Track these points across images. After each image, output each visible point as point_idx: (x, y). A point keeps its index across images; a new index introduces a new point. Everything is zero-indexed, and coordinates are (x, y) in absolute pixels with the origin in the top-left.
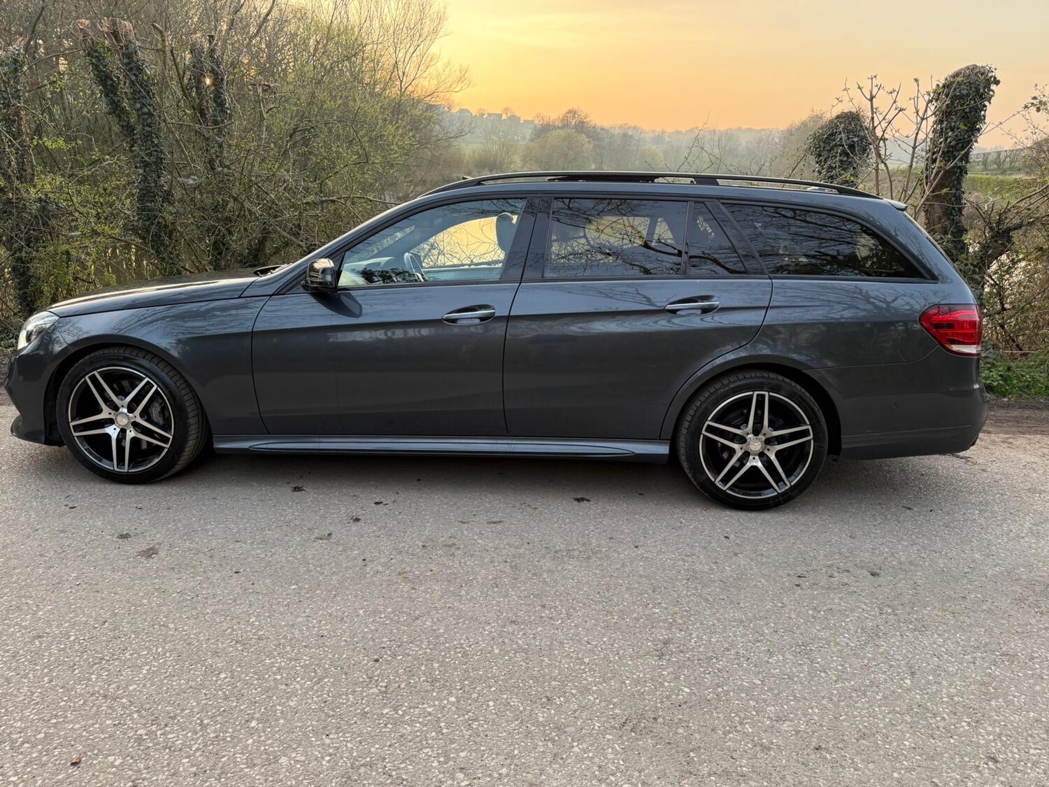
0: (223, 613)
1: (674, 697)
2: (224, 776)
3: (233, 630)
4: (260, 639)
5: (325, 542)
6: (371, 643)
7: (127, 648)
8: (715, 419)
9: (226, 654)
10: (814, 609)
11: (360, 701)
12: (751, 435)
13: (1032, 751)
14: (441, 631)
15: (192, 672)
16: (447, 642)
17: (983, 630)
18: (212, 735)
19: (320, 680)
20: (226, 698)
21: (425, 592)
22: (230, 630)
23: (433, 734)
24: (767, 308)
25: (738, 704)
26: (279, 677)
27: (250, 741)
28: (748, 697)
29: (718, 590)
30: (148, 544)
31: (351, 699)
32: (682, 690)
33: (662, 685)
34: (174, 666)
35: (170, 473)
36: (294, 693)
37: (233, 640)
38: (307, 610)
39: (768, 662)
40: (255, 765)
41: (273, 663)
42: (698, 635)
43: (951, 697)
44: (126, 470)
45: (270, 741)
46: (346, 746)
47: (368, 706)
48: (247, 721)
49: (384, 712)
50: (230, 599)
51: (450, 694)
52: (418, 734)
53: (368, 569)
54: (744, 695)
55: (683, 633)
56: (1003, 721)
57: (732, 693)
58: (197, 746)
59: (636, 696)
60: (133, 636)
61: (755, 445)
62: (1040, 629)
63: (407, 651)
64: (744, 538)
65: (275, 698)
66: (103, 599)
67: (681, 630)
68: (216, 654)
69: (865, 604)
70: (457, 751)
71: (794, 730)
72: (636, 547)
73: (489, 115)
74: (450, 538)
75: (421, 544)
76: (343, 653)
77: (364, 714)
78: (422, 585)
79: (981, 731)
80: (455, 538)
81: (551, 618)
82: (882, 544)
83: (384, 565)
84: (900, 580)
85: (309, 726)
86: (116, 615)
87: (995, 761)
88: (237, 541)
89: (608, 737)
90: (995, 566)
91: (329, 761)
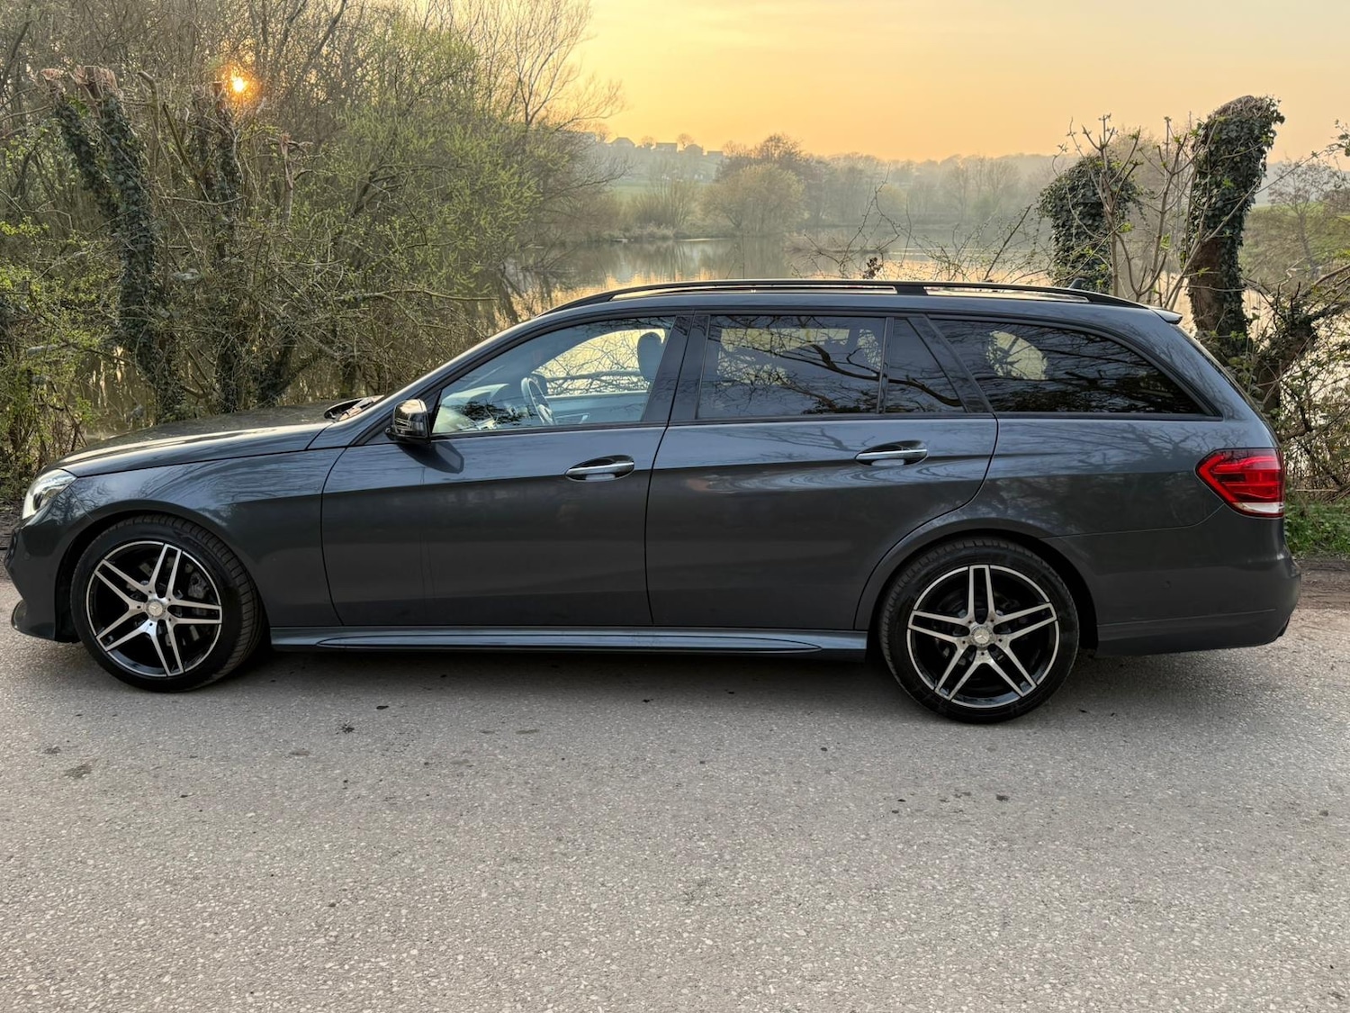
0: (156, 847)
1: (690, 950)
3: (165, 868)
4: (196, 878)
5: (301, 758)
6: (330, 884)
7: (31, 889)
9: (150, 896)
10: (907, 842)
11: (300, 954)
14: (422, 870)
15: (105, 918)
16: (424, 884)
17: (1118, 870)
18: (114, 992)
19: (258, 928)
20: (140, 949)
21: (413, 822)
22: (160, 868)
23: (381, 992)
25: (767, 960)
26: (208, 924)
27: (158, 999)
28: (784, 952)
29: (790, 817)
30: (81, 760)
31: (291, 951)
32: (704, 942)
33: (679, 935)
34: (84, 910)
36: (223, 943)
37: (162, 880)
38: (261, 844)
39: (824, 908)
41: (205, 907)
42: (745, 875)
43: (1043, 953)
45: (182, 999)
46: (272, 1005)
47: (309, 959)
48: (160, 976)
49: (327, 966)
50: (168, 830)
51: (413, 946)
52: (362, 992)
53: (348, 793)
54: (778, 949)
55: (727, 872)
56: (1100, 983)
57: (764, 947)
58: (94, 1003)
59: (644, 950)
60: (42, 874)
62: (1195, 870)
63: (372, 895)
64: (846, 751)
65: (198, 949)
66: (13, 829)
67: (726, 868)
68: (138, 896)
69: (976, 836)
71: (828, 992)
72: (702, 763)
73: (659, 145)
74: (464, 752)
75: (424, 760)
76: (294, 896)
77: (302, 969)
78: (411, 814)
79: (1066, 994)
80: (470, 752)
81: (565, 855)
82: (1029, 759)
83: (372, 788)
84: (1035, 805)
85: (233, 982)
86: (25, 849)
88: (191, 757)
89: (593, 998)
90: (1169, 788)
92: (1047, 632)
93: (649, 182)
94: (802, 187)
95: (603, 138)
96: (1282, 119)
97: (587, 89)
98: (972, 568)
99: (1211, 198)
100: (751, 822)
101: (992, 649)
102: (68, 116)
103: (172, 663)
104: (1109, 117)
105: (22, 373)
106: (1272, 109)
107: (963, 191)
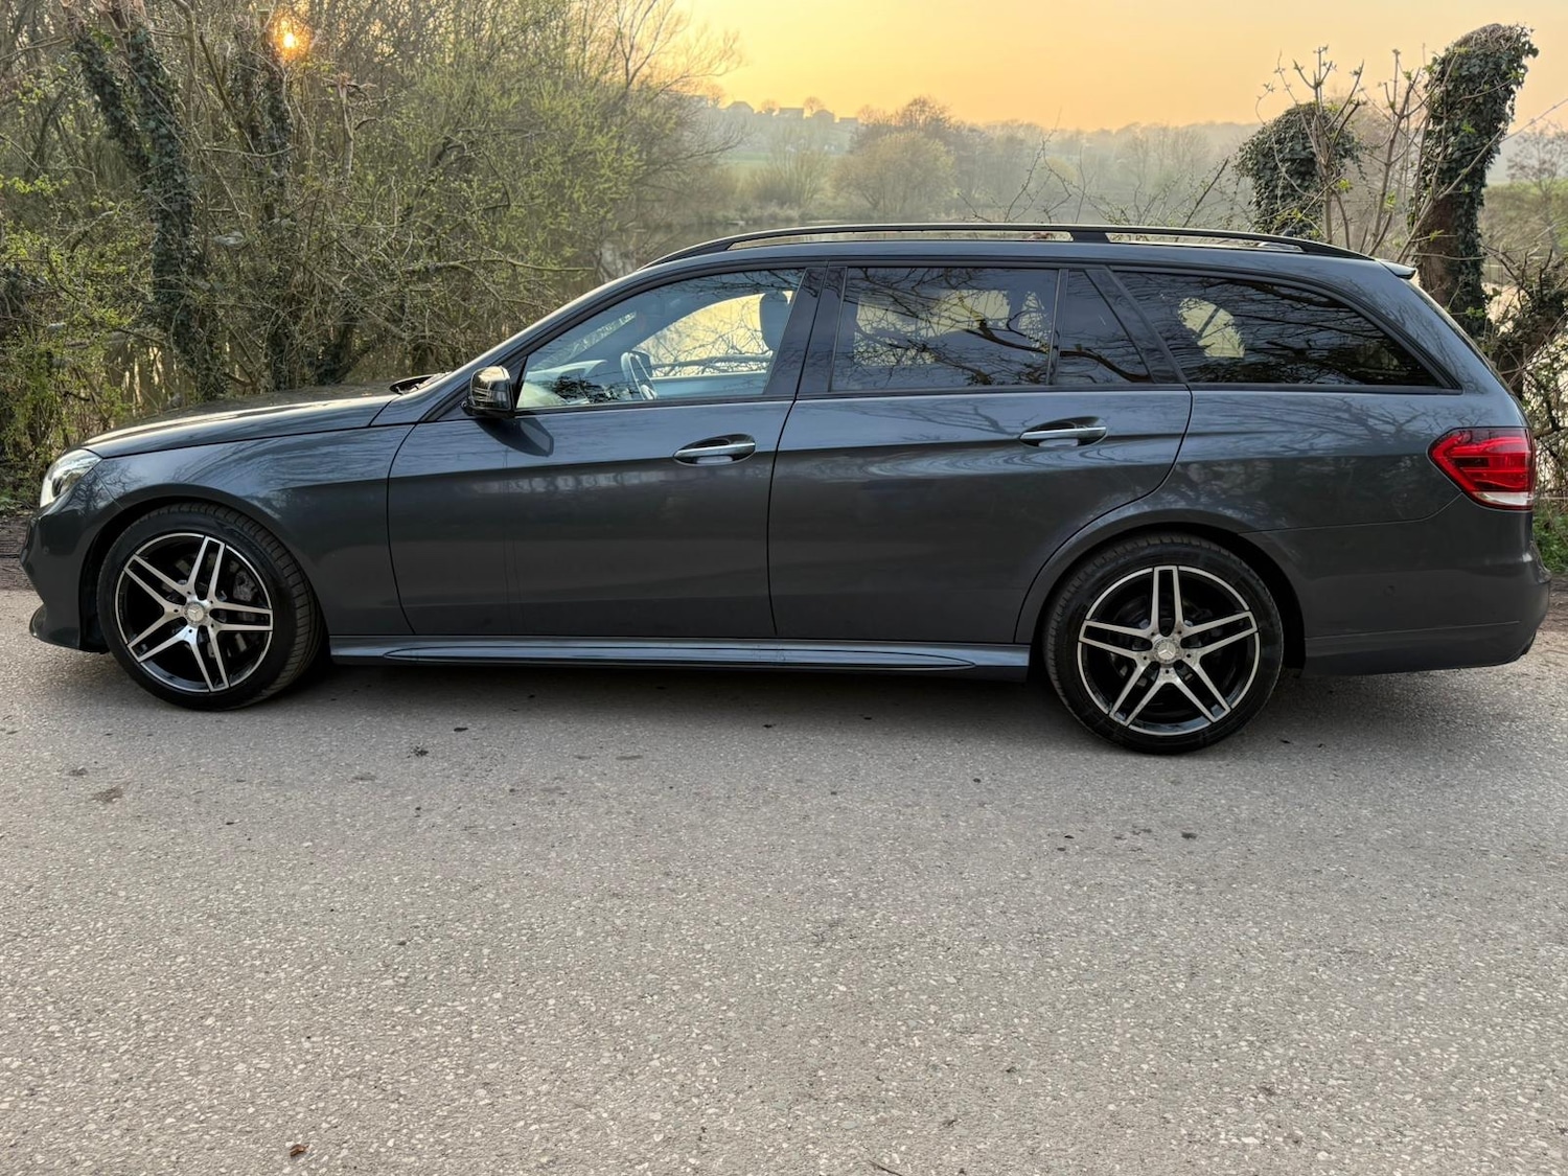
0: (198, 877)
1: (821, 997)
2: (155, 1084)
3: (207, 901)
4: (244, 913)
5: (366, 783)
6: (400, 921)
7: (54, 923)
9: (191, 931)
10: (1075, 883)
11: (365, 996)
13: (1332, 1082)
14: (506, 906)
15: (139, 954)
16: (511, 921)
17: (1328, 917)
18: (149, 1034)
19: (316, 967)
20: (179, 988)
21: (497, 853)
22: (203, 900)
23: (458, 1039)
25: (911, 1009)
26: (258, 963)
27: (200, 1043)
28: (931, 1000)
29: (936, 854)
30: (111, 783)
31: (354, 993)
32: (836, 989)
33: (807, 980)
34: (116, 946)
36: (275, 984)
37: (204, 914)
38: (319, 876)
39: (977, 954)
40: (199, 1073)
41: (254, 944)
42: (884, 915)
43: (1237, 1007)
45: (227, 1044)
46: (332, 1051)
47: (374, 1002)
48: (202, 1018)
49: (396, 1010)
50: (211, 860)
51: (497, 989)
52: (437, 1039)
53: (421, 822)
54: (924, 997)
55: (863, 912)
56: (1306, 1041)
57: (907, 995)
58: (126, 1047)
59: (766, 996)
60: (66, 906)
62: (1420, 917)
63: (449, 932)
64: (1003, 782)
66: (32, 857)
67: (862, 908)
68: (176, 931)
69: (1158, 878)
70: (486, 1062)
72: (834, 793)
73: (782, 110)
74: (556, 778)
75: (509, 787)
76: (357, 933)
77: (367, 1012)
78: (494, 845)
79: (1266, 1053)
80: (562, 779)
81: (674, 890)
82: (1220, 793)
83: (448, 817)
84: (1228, 844)
85: (287, 1025)
86: (46, 878)
87: (1269, 1092)
88: (238, 781)
89: (706, 1047)
90: (1388, 827)
91: (302, 1071)
92: (1244, 646)
93: (770, 155)
94: (951, 160)
95: (716, 101)
96: (1535, 52)
97: (698, 40)
98: (1157, 569)
99: (1447, 147)
100: (890, 858)
101: (1179, 666)
103: (216, 677)
104: (1326, 49)
105: (41, 356)
106: (1523, 40)
107: (1142, 165)
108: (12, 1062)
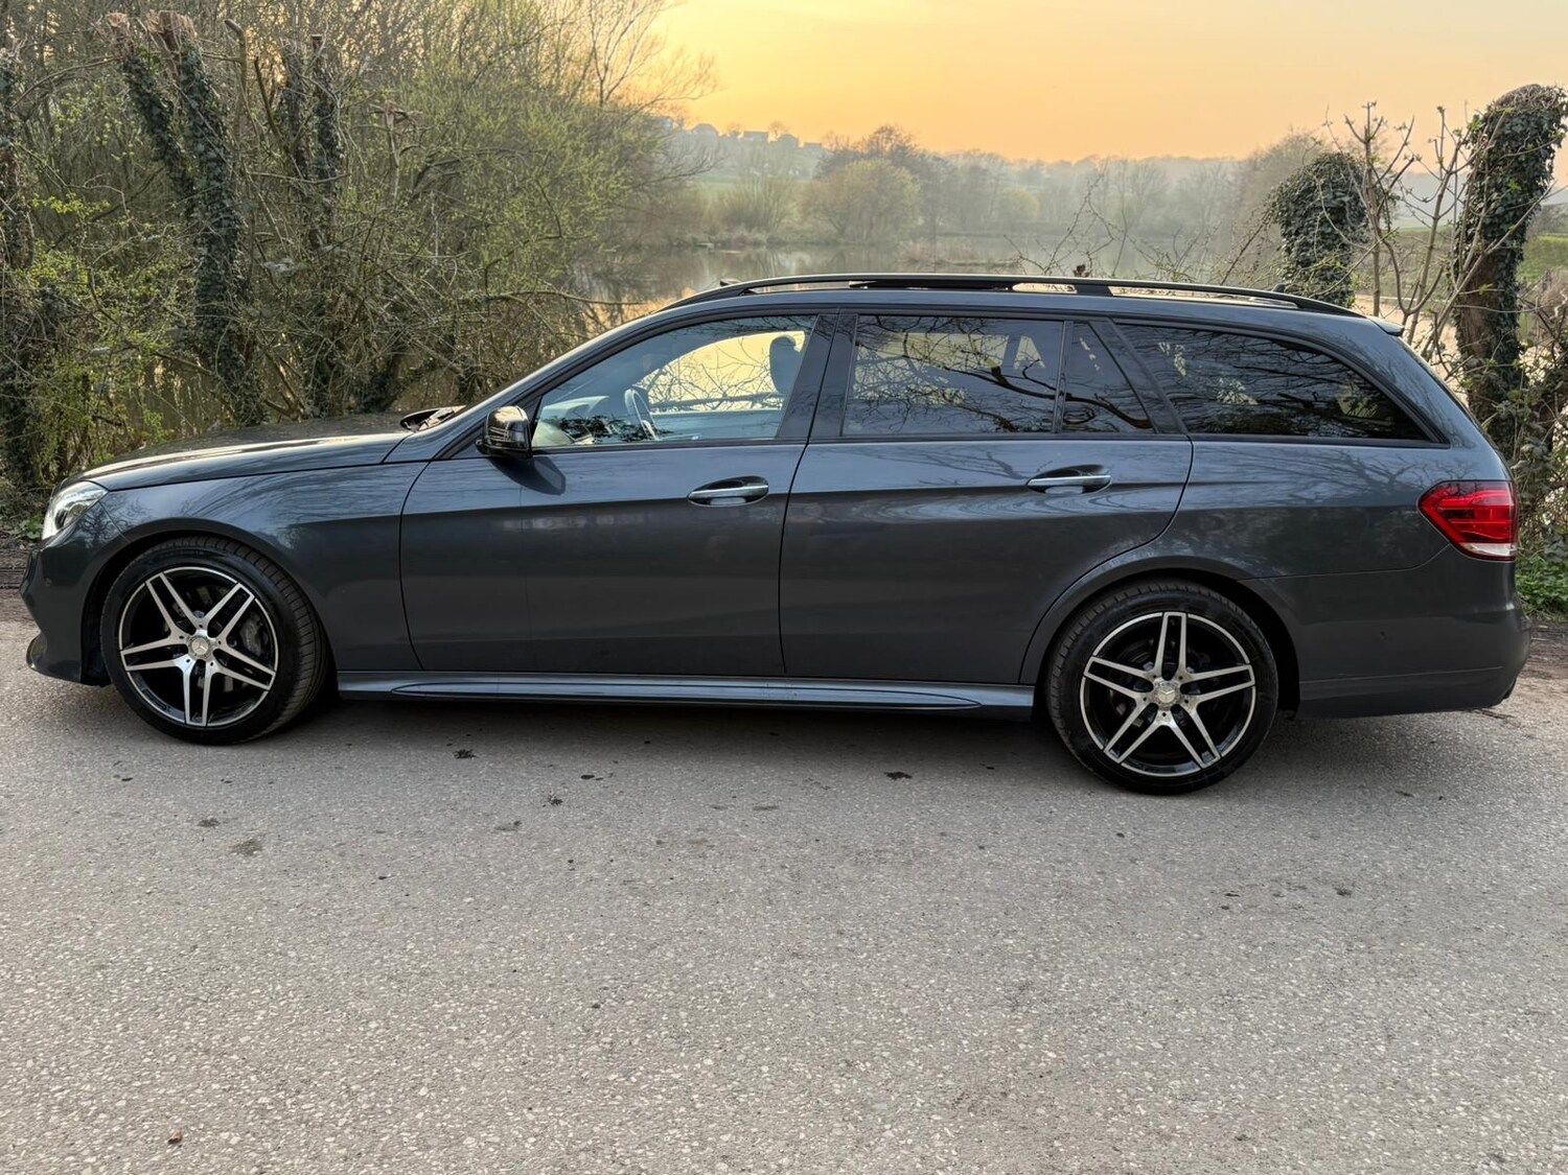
0: (366, 937)
1: (1033, 1064)
2: (386, 1160)
3: (383, 961)
4: (423, 974)
5: (510, 834)
6: (586, 982)
8: (1104, 654)
9: (375, 995)
10: (1248, 942)
11: (574, 1063)
12: (1160, 680)
13: (1556, 1148)
14: (690, 966)
15: (328, 1019)
16: (698, 983)
17: (1502, 976)
18: (365, 1106)
19: (515, 1033)
20: (380, 1056)
21: (664, 909)
22: (378, 961)
23: (683, 1110)
24: (1184, 485)
25: (1126, 1076)
26: (455, 1028)
27: (420, 1115)
28: (1143, 1067)
29: (1104, 913)
30: (247, 834)
31: (562, 1060)
32: (1045, 1055)
33: (1015, 1047)
34: (301, 1011)
35: (271, 729)
36: (479, 1050)
37: (383, 976)
38: (491, 934)
39: (1174, 1017)
40: (429, 1147)
41: (444, 1008)
42: (1071, 978)
43: (1443, 1071)
44: (204, 724)
45: (449, 1116)
46: (558, 1124)
47: (586, 1070)
48: (414, 1088)
49: (610, 1079)
50: (376, 917)
51: (705, 1054)
52: (661, 1109)
53: (577, 875)
54: (1136, 1064)
55: (1049, 974)
56: (1519, 1106)
57: (1118, 1061)
58: (345, 1120)
59: (978, 1063)
60: (237, 967)
61: (1166, 694)
63: (640, 994)
64: (1147, 837)
65: (451, 1057)
66: (188, 914)
67: (1047, 971)
68: (360, 994)
69: (1327, 936)
70: (717, 1133)
71: (1208, 1113)
72: (981, 848)
73: (747, 134)
74: (699, 830)
75: (654, 839)
76: (547, 996)
77: (582, 1081)
78: (658, 899)
79: (1484, 1118)
80: (705, 830)
81: (852, 951)
82: (1360, 848)
83: (601, 869)
84: (1383, 901)
85: (503, 1096)
86: (209, 937)
87: (1500, 1160)
88: (378, 832)
89: (935, 1117)
90: (1531, 883)
91: (534, 1144)
93: (739, 178)
94: (917, 188)
95: (681, 123)
100: (1059, 918)
102: (138, 71)
107: (1102, 197)
108: (230, 1137)
